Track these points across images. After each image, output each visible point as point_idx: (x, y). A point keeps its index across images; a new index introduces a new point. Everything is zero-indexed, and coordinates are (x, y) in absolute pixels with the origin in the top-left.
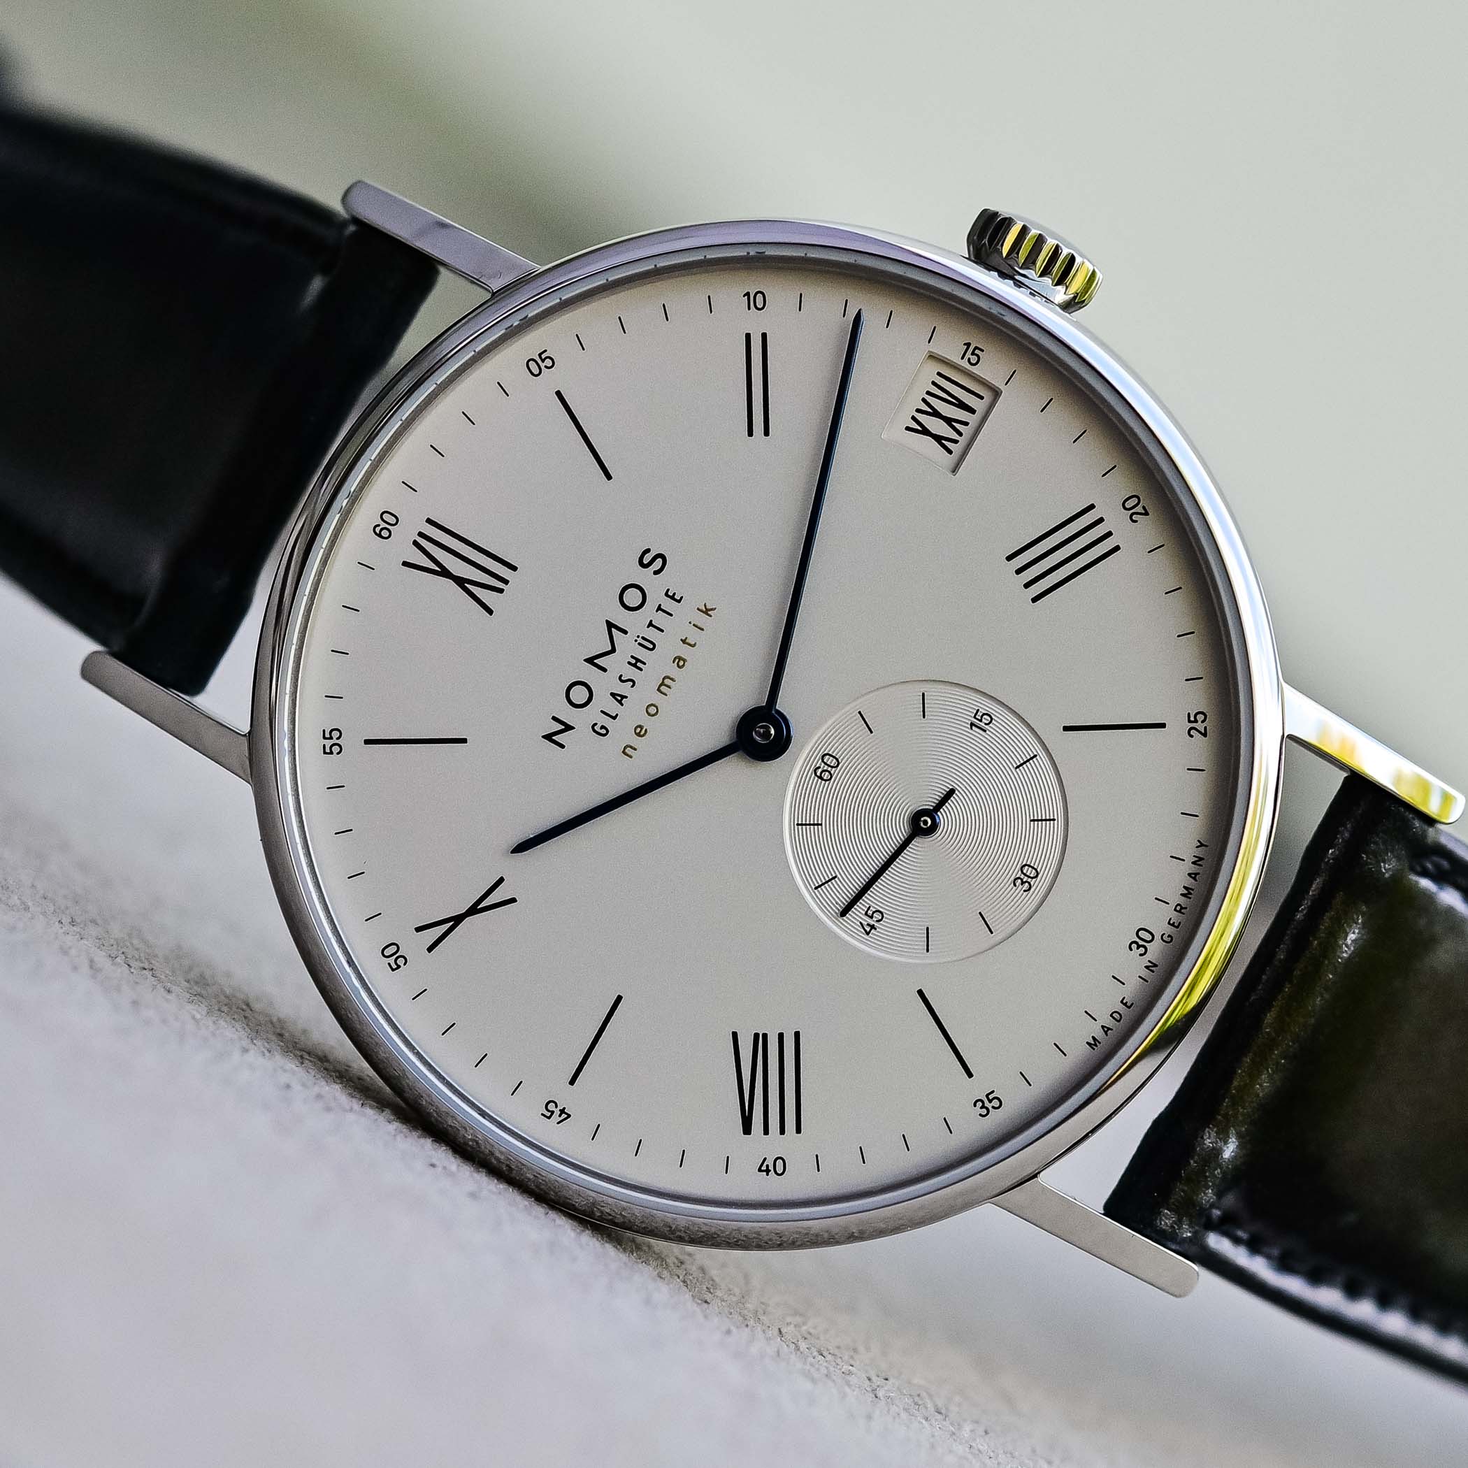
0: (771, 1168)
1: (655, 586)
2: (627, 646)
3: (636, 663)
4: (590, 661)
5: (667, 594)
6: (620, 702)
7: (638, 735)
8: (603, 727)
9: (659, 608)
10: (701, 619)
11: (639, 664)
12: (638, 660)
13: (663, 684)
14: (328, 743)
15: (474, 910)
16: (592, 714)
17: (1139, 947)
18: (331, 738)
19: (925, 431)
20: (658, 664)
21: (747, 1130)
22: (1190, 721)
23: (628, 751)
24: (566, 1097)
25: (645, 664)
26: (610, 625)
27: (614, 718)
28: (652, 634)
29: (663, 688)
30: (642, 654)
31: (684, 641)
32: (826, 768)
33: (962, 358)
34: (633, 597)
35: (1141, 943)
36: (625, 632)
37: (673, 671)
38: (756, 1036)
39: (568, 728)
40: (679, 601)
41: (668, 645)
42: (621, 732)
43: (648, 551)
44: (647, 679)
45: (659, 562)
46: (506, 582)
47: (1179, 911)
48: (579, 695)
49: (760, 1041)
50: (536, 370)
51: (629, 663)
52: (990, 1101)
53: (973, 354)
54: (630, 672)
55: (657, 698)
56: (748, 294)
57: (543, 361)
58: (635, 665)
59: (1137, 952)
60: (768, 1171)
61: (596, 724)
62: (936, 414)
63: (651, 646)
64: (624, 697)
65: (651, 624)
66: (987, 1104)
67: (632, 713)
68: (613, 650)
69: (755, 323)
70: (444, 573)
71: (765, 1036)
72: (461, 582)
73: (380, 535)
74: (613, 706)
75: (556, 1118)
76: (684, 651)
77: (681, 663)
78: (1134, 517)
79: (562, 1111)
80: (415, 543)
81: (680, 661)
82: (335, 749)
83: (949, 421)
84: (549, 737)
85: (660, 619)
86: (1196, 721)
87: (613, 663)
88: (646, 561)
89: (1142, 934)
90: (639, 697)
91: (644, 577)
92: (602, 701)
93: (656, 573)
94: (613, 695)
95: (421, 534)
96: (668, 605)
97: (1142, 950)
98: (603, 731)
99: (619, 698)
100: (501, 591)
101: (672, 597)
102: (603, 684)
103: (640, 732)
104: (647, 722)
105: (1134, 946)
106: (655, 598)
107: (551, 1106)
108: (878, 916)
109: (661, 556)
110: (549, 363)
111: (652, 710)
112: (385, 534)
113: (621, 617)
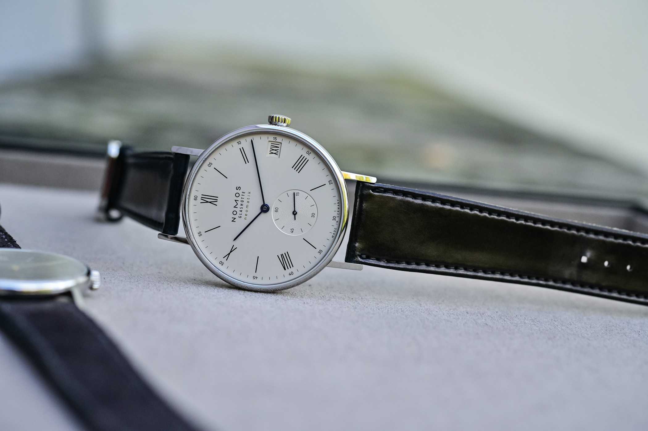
1: (240, 192)
2: (239, 203)
3: (242, 205)
4: (235, 207)
9: (242, 195)
10: (249, 194)
13: (247, 206)
15: (231, 252)
16: (238, 215)
18: (199, 233)
19: (273, 153)
20: (245, 204)
21: (285, 270)
22: (329, 182)
23: (245, 218)
24: (256, 275)
26: (235, 200)
28: (242, 199)
30: (242, 203)
31: (248, 199)
32: (276, 210)
34: (237, 195)
35: (334, 219)
36: (238, 201)
37: (248, 204)
38: (281, 255)
39: (235, 218)
40: (245, 193)
41: (245, 200)
42: (243, 216)
43: (237, 187)
44: (244, 206)
45: (239, 188)
46: (217, 200)
47: (338, 212)
48: (235, 213)
49: (282, 255)
50: (210, 166)
52: (320, 252)
53: (275, 139)
54: (241, 207)
55: (247, 209)
56: (238, 143)
60: (291, 275)
62: (273, 150)
63: (243, 201)
65: (242, 198)
67: (244, 213)
68: (237, 204)
69: (240, 146)
70: (207, 202)
71: (282, 254)
72: (210, 202)
74: (241, 213)
76: (248, 200)
78: (309, 155)
79: (256, 277)
80: (201, 199)
81: (248, 202)
82: (201, 235)
83: (275, 150)
84: (232, 221)
85: (243, 197)
87: (239, 206)
88: (237, 189)
89: (334, 217)
90: (244, 210)
91: (238, 191)
92: (239, 212)
93: (240, 190)
95: (202, 197)
98: (241, 217)
99: (241, 211)
100: (217, 201)
101: (243, 193)
102: (238, 210)
103: (246, 215)
104: (247, 213)
106: (241, 194)
107: (254, 277)
108: (293, 230)
109: (239, 187)
110: (211, 164)
111: (247, 211)
112: (196, 199)
113: (237, 199)
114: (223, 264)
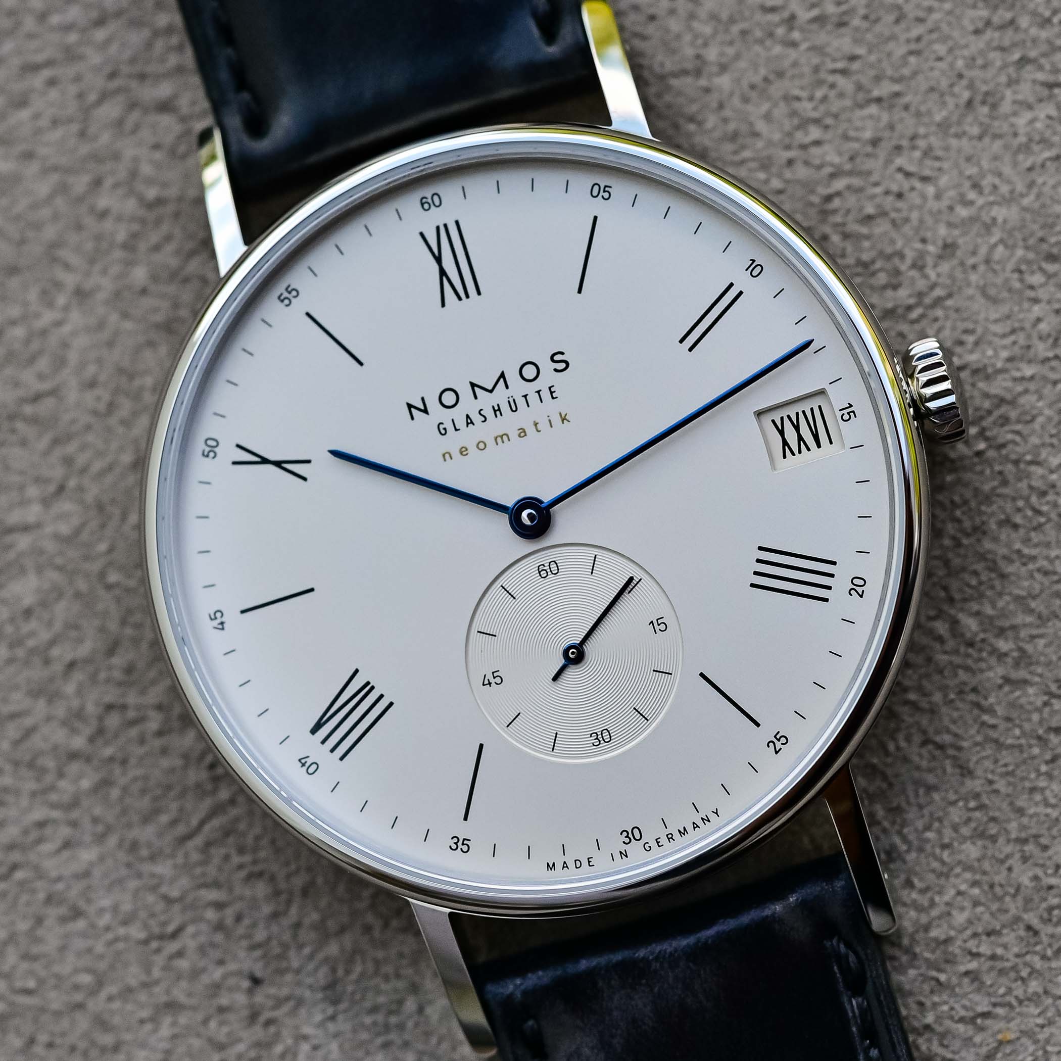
0: (307, 765)
1: (548, 376)
2: (501, 396)
3: (497, 410)
4: (473, 385)
5: (550, 388)
6: (468, 424)
7: (461, 453)
8: (445, 429)
9: (538, 392)
10: (556, 420)
11: (498, 413)
12: (499, 409)
13: (502, 437)
14: (286, 294)
15: (278, 464)
16: (446, 416)
17: (627, 837)
18: (290, 293)
19: (782, 432)
20: (509, 422)
21: (314, 731)
22: (775, 737)
23: (447, 456)
24: (232, 617)
25: (501, 415)
26: (502, 375)
27: (456, 430)
28: (521, 402)
29: (499, 439)
30: (505, 408)
31: (536, 424)
32: (548, 570)
33: (840, 410)
34: (529, 372)
35: (630, 835)
36: (507, 387)
37: (514, 434)
38: (368, 683)
39: (425, 411)
40: (553, 398)
41: (524, 417)
42: (453, 442)
43: (562, 353)
44: (496, 425)
45: (563, 365)
46: (467, 297)
47: (669, 839)
48: (449, 398)
49: (368, 688)
50: (595, 193)
51: (493, 407)
52: (463, 844)
53: (848, 413)
54: (489, 413)
55: (490, 442)
56: (753, 261)
57: (604, 191)
58: (495, 411)
59: (623, 838)
60: (303, 765)
61: (442, 423)
62: (797, 428)
63: (514, 409)
64: (472, 423)
65: (525, 396)
66: (460, 844)
67: (468, 436)
68: (491, 391)
69: (743, 281)
70: (438, 259)
71: (373, 688)
72: (443, 273)
73: (422, 204)
74: (461, 423)
75: (215, 623)
76: (530, 430)
77: (522, 434)
78: (852, 592)
79: (222, 623)
80: (438, 228)
81: (523, 433)
82: (286, 302)
83: (800, 438)
84: (410, 406)
85: (533, 398)
86: (779, 740)
87: (486, 401)
88: (556, 358)
89: (636, 831)
90: (479, 431)
91: (547, 367)
92: (459, 415)
93: (556, 370)
94: (468, 416)
95: (445, 226)
96: (545, 394)
97: (627, 840)
98: (443, 432)
99: (469, 421)
100: (460, 299)
101: (552, 393)
102: (468, 405)
103: (463, 451)
104: (472, 449)
105: (625, 834)
106: (542, 384)
107: (218, 615)
108: (498, 680)
109: (567, 364)
110: (606, 195)
111: (481, 446)
112: (426, 206)
113: (512, 377)
114: (212, 454)
